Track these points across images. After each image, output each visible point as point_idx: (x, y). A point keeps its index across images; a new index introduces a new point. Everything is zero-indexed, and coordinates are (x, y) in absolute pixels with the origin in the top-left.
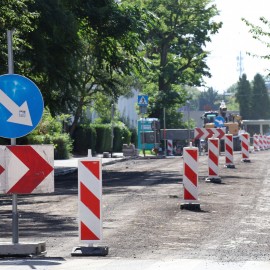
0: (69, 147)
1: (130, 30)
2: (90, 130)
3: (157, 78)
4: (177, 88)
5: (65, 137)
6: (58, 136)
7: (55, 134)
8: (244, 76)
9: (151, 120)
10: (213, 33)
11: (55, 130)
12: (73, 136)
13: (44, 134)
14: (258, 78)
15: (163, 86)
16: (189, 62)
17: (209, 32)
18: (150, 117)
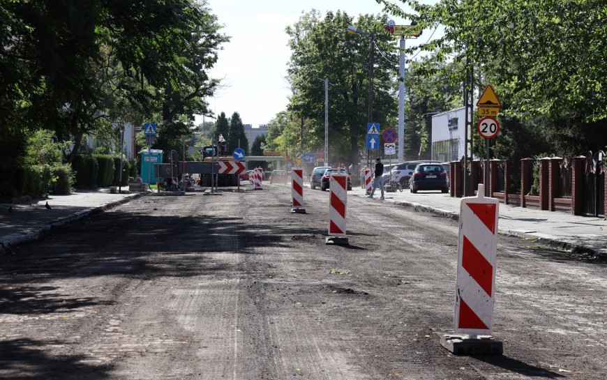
0: (70, 180)
1: (172, 23)
2: (91, 161)
3: (162, 106)
4: (183, 118)
5: (67, 168)
6: (58, 166)
7: (55, 164)
8: (223, 115)
9: (154, 151)
10: (207, 67)
11: (55, 160)
12: (74, 167)
13: (42, 163)
14: (236, 116)
15: (168, 116)
16: (197, 91)
17: (204, 66)
18: (154, 147)
